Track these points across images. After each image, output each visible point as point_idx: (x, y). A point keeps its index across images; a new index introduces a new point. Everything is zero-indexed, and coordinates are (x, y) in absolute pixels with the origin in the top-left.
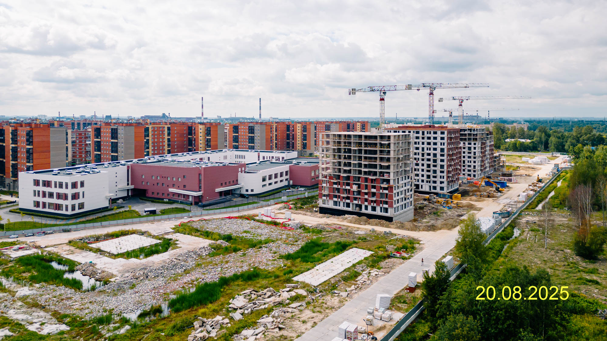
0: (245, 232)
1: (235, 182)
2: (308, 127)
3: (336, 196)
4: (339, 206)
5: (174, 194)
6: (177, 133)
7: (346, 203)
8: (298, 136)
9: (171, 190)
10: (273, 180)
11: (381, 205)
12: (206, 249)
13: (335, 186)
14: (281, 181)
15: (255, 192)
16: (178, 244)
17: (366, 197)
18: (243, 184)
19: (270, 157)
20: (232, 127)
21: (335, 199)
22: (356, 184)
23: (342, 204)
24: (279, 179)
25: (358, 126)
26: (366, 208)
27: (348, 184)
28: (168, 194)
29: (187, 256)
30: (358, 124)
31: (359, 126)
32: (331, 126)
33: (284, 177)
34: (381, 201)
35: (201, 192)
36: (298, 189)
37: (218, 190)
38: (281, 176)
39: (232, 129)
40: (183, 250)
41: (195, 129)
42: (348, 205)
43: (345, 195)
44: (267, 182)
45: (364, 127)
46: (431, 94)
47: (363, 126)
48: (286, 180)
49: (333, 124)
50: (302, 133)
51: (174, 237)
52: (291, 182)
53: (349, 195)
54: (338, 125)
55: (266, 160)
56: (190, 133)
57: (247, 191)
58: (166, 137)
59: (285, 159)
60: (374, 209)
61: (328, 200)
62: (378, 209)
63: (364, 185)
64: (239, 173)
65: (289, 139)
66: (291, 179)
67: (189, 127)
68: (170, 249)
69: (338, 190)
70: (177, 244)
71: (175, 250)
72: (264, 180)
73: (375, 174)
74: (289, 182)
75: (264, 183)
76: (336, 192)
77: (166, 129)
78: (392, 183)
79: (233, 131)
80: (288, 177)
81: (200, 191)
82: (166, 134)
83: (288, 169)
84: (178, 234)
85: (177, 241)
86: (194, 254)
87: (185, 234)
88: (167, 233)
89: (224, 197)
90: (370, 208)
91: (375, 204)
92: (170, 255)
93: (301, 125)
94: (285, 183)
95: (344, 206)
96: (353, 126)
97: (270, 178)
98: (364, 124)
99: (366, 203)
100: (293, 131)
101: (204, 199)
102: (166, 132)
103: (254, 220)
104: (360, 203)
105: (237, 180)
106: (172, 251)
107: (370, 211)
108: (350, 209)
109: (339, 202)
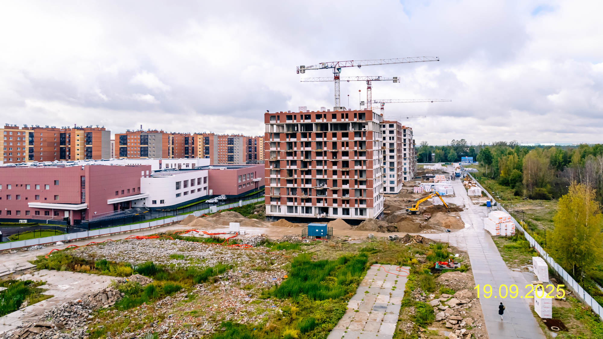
0: (173, 257)
1: (136, 190)
2: (210, 139)
3: (290, 200)
4: (296, 212)
5: (38, 211)
6: (44, 141)
7: (306, 207)
8: (198, 149)
9: (33, 204)
10: (189, 188)
12: (109, 293)
13: (290, 185)
14: (199, 190)
15: (166, 205)
16: (46, 290)
17: (335, 196)
18: (147, 193)
19: (175, 164)
20: (119, 137)
21: (290, 204)
23: (300, 209)
24: (196, 187)
25: (260, 142)
26: (335, 211)
27: (309, 181)
28: (27, 212)
29: (66, 314)
30: (260, 139)
33: (202, 185)
34: (356, 200)
35: (85, 204)
37: (111, 201)
38: (199, 183)
39: (119, 140)
40: (57, 301)
41: (70, 135)
42: (308, 210)
43: (304, 197)
48: (205, 188)
49: (237, 137)
51: (36, 277)
52: (211, 191)
53: (310, 196)
55: (170, 168)
56: (63, 142)
57: (154, 202)
58: (27, 146)
60: (346, 211)
61: (279, 206)
62: (352, 211)
64: (143, 179)
65: (188, 154)
66: (210, 188)
67: (61, 134)
68: (25, 303)
69: (293, 191)
70: (42, 290)
71: (38, 304)
72: (178, 186)
74: (208, 192)
75: (178, 192)
76: (291, 193)
77: (27, 136)
79: (120, 142)
80: (206, 185)
81: (82, 203)
82: (27, 142)
83: (205, 176)
84: (44, 272)
85: (43, 284)
86: (84, 307)
87: (59, 270)
88: (22, 272)
89: (122, 212)
90: (340, 211)
91: (348, 205)
92: (24, 317)
93: (202, 136)
94: (204, 193)
95: (303, 212)
96: (256, 142)
97: (186, 185)
99: (335, 205)
100: (193, 144)
101: (90, 215)
102: (27, 139)
103: (180, 239)
104: (326, 205)
105: (139, 188)
106: (30, 308)
107: (341, 215)
108: (311, 215)
109: (296, 207)
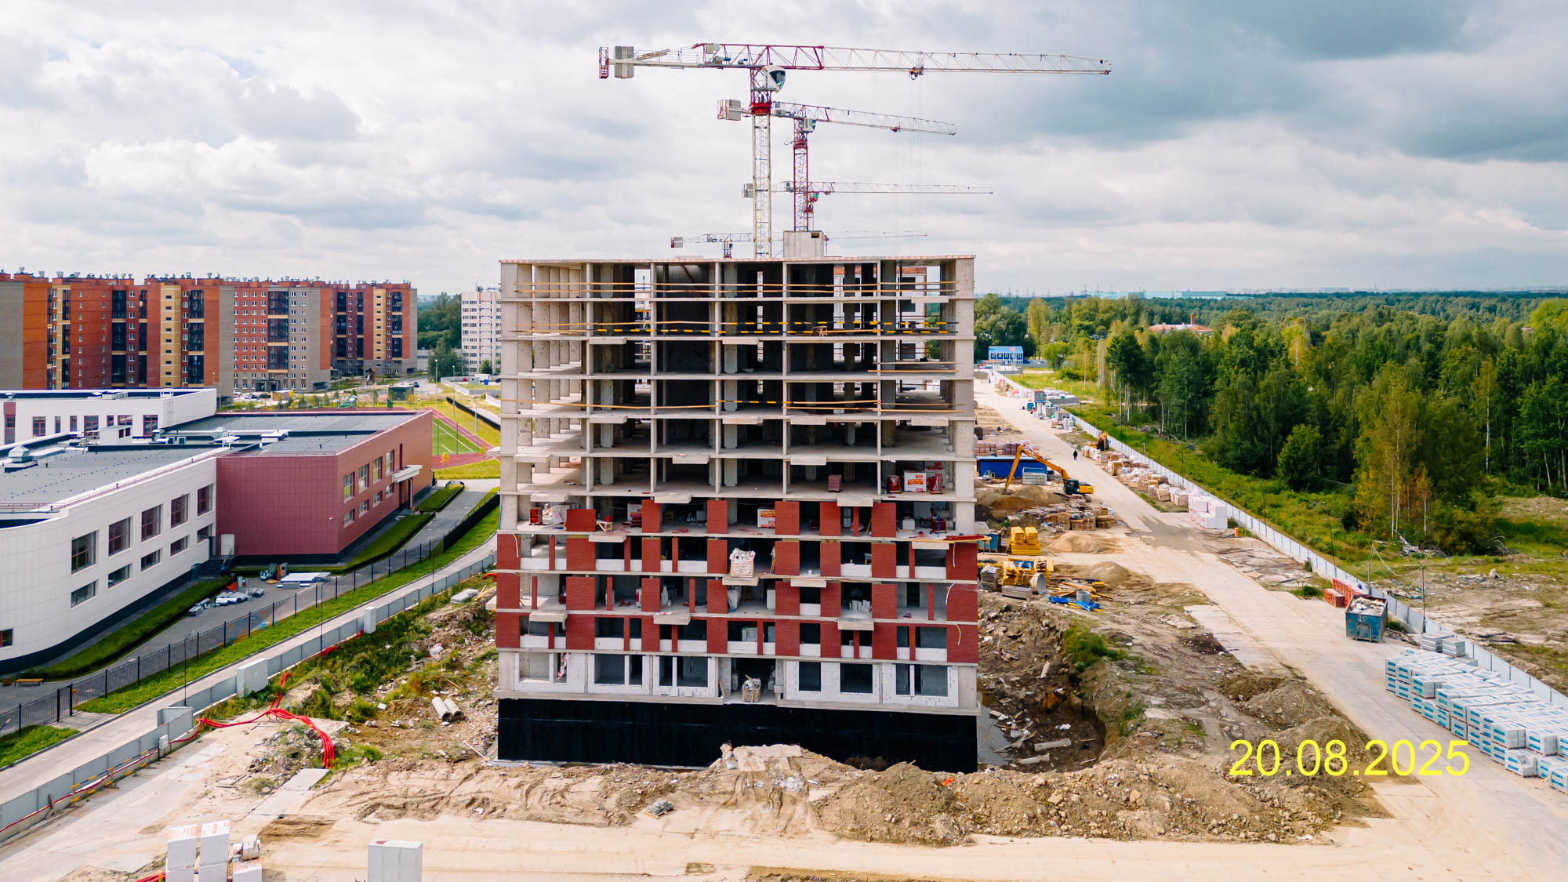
2: (207, 297)
3: (609, 627)
4: (636, 681)
7: (682, 660)
8: (163, 332)
10: (137, 547)
11: (903, 653)
13: (610, 567)
14: (177, 547)
15: (20, 649)
17: (810, 612)
19: (73, 420)
21: (610, 645)
22: (746, 545)
23: (651, 667)
24: (167, 534)
25: (376, 301)
26: (810, 676)
27: (694, 549)
30: (377, 292)
31: (382, 301)
32: (292, 298)
33: (195, 521)
34: (903, 629)
36: (275, 577)
38: (177, 518)
42: (689, 671)
43: (678, 617)
44: (104, 563)
45: (398, 304)
46: (801, 143)
47: (394, 301)
48: (203, 533)
49: (298, 290)
50: (183, 321)
52: (228, 544)
53: (701, 614)
54: (317, 292)
55: (50, 434)
59: (162, 423)
60: (857, 678)
61: (559, 658)
62: (885, 675)
63: (790, 544)
65: (123, 347)
66: (223, 527)
69: (625, 590)
72: (82, 553)
73: (862, 475)
74: (215, 546)
75: (84, 577)
78: (965, 522)
80: (210, 518)
83: (209, 478)
90: (831, 673)
91: (866, 653)
93: (178, 288)
94: (197, 553)
95: (666, 683)
96: (361, 301)
97: (118, 538)
98: (399, 294)
99: (811, 651)
100: (143, 312)
104: (770, 650)
107: (831, 695)
108: (703, 695)
109: (636, 661)
